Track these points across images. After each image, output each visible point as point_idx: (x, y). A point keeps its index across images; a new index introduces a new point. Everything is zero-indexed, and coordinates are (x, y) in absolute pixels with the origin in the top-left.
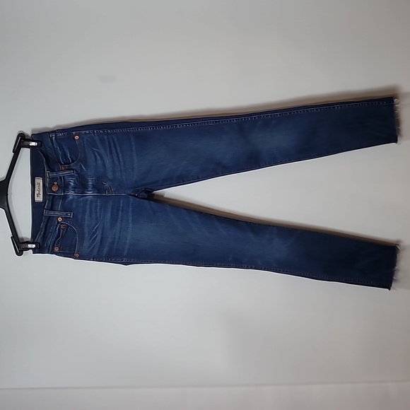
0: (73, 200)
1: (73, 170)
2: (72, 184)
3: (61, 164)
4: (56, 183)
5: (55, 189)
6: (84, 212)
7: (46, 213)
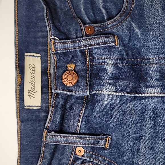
0: (110, 107)
1: (113, 34)
2: (110, 68)
3: (84, 23)
4: (71, 67)
5: (69, 80)
6: (138, 136)
7: (48, 138)
